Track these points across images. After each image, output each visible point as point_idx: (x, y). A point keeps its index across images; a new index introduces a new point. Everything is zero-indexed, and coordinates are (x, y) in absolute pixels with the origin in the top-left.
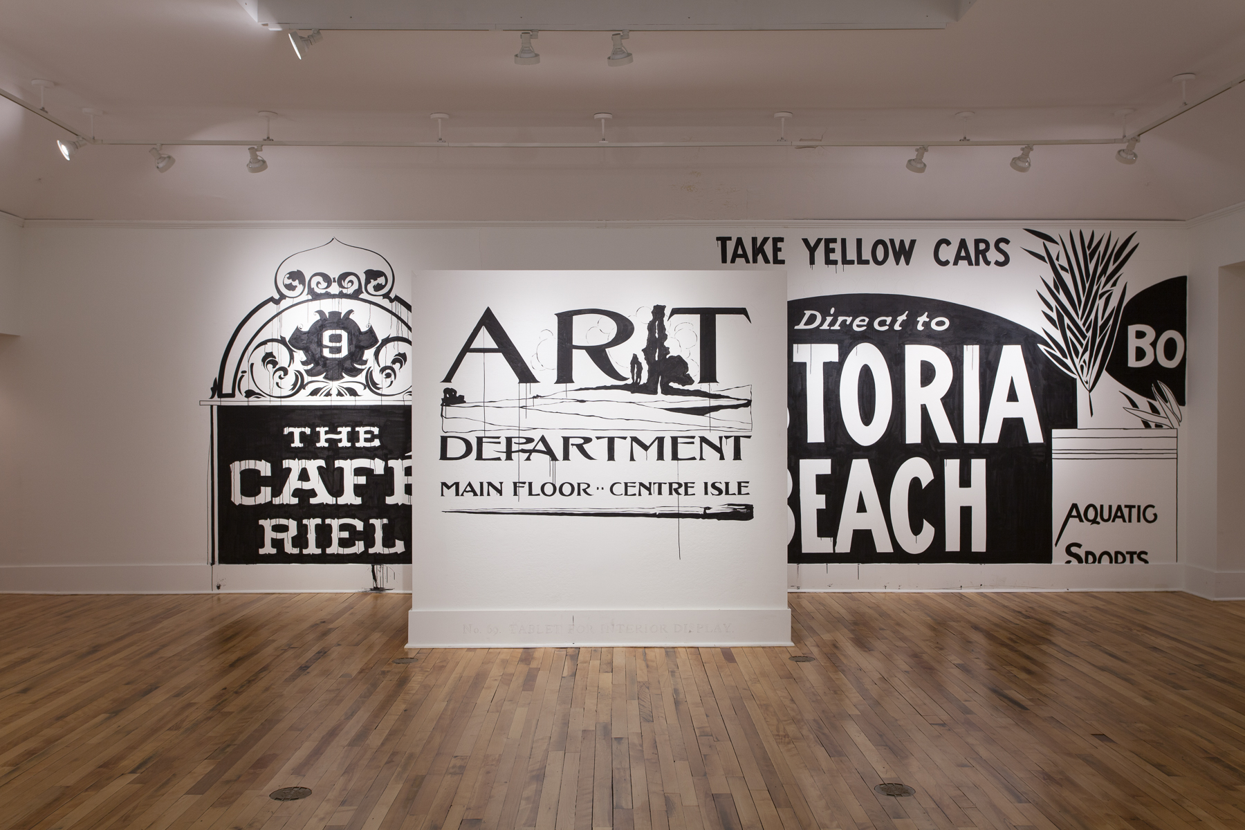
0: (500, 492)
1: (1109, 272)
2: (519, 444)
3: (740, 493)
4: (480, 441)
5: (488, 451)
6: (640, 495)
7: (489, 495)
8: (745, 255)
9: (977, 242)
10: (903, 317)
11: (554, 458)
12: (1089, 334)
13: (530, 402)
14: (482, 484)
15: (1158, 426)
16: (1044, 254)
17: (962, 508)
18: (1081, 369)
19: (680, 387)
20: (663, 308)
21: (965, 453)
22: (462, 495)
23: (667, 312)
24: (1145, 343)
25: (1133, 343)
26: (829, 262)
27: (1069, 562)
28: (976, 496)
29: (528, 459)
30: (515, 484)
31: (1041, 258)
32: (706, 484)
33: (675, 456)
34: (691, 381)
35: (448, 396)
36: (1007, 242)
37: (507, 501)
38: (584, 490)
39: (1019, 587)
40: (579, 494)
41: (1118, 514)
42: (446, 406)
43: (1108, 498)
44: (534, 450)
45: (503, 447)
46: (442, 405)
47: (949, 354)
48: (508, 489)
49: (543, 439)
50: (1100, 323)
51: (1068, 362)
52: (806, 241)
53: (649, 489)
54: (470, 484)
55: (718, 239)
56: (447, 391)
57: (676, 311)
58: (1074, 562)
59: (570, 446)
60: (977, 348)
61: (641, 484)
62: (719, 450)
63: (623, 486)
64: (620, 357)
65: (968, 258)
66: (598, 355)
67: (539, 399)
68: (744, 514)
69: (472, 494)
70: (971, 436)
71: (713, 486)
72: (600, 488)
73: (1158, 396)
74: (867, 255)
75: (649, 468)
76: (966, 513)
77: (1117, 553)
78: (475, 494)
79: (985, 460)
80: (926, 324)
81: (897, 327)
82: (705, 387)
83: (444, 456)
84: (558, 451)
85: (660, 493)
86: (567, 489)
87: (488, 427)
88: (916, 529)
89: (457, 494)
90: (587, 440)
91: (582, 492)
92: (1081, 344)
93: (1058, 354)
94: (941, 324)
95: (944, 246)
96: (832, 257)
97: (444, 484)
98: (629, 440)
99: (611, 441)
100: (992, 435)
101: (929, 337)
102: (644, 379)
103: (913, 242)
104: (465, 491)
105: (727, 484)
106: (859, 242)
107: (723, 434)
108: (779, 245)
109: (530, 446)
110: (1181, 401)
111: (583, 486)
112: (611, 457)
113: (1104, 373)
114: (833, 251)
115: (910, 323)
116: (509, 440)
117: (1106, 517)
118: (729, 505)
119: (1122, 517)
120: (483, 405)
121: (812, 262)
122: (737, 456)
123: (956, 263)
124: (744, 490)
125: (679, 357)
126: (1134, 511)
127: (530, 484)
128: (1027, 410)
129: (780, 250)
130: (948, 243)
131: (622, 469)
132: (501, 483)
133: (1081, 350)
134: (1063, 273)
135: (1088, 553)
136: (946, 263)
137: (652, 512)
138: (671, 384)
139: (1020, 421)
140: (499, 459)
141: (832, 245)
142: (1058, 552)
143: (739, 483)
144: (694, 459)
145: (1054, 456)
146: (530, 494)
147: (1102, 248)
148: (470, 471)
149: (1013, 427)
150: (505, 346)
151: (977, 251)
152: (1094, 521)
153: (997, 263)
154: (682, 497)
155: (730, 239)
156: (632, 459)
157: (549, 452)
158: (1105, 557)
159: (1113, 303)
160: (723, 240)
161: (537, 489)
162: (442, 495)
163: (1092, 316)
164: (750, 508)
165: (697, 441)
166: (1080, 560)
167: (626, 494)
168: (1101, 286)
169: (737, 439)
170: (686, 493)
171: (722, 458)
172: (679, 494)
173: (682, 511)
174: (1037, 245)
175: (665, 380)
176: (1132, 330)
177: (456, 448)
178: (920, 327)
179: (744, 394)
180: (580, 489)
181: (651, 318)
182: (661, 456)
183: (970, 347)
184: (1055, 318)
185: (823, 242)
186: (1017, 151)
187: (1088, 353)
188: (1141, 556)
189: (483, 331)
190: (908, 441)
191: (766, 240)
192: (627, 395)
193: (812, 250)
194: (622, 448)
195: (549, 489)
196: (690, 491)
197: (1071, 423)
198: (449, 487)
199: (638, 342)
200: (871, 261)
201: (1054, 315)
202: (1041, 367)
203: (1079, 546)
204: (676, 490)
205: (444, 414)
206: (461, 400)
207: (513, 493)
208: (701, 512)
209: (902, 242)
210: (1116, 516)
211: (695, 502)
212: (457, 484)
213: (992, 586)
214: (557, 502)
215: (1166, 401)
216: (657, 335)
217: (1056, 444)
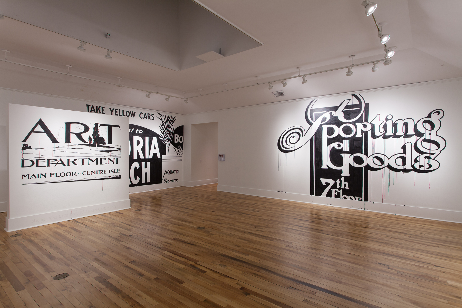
0: (45, 176)
1: (171, 123)
2: (52, 161)
3: (118, 172)
4: (37, 161)
5: (40, 164)
6: (91, 174)
7: (41, 177)
8: (94, 110)
9: (148, 114)
10: (133, 130)
11: (64, 165)
12: (168, 136)
13: (56, 149)
14: (38, 174)
15: (179, 154)
16: (161, 118)
17: (145, 173)
18: (167, 143)
19: (103, 145)
20: (98, 124)
21: (146, 160)
22: (31, 178)
23: (99, 125)
24: (177, 138)
25: (175, 138)
26: (116, 115)
27: (165, 183)
28: (148, 170)
29: (55, 166)
30: (51, 174)
31: (160, 119)
32: (109, 170)
33: (101, 164)
34: (105, 144)
35: (24, 146)
36: (154, 115)
37: (48, 179)
38: (74, 174)
39: (156, 189)
40: (73, 175)
41: (173, 172)
42: (24, 149)
43: (171, 169)
44: (58, 163)
45: (46, 162)
46: (22, 149)
47: (142, 139)
48: (48, 175)
49: (61, 160)
50: (170, 134)
51: (165, 141)
52: (110, 109)
53: (94, 173)
54: (34, 175)
55: (87, 105)
56: (24, 145)
57: (101, 125)
58: (166, 182)
59: (70, 162)
60: (148, 137)
61: (92, 171)
62: (113, 161)
63: (86, 172)
64: (85, 136)
65: (146, 117)
66: (79, 135)
67: (59, 148)
68: (119, 177)
69: (35, 178)
70: (147, 157)
71: (111, 171)
72: (79, 173)
73: (179, 149)
74: (125, 114)
75: (94, 167)
76: (146, 174)
77: (173, 180)
78: (36, 178)
79: (149, 162)
80: (138, 132)
81: (132, 132)
82: (109, 145)
83: (23, 166)
84: (66, 163)
85: (97, 173)
86: (69, 174)
87: (40, 156)
88: (136, 178)
89: (28, 178)
90: (75, 160)
91: (74, 175)
92: (167, 138)
93: (163, 139)
94: (141, 132)
95: (141, 114)
96: (117, 113)
97: (23, 175)
98: (88, 159)
99: (83, 160)
100: (151, 157)
101: (138, 135)
102: (92, 142)
103: (135, 112)
104: (32, 177)
105: (115, 170)
106: (123, 111)
107: (114, 157)
108: (103, 109)
109: (56, 162)
110: (183, 150)
111: (74, 173)
112: (83, 164)
113: (171, 143)
114: (117, 112)
115: (134, 131)
116: (48, 160)
117: (171, 173)
118: (115, 175)
119: (174, 173)
120: (39, 149)
121: (112, 114)
122: (117, 163)
123: (144, 118)
124: (119, 171)
125: (102, 137)
126: (176, 171)
127: (56, 173)
128: (157, 151)
129: (104, 110)
130: (142, 114)
131: (86, 167)
132: (46, 174)
133: (167, 139)
134: (164, 123)
135: (168, 180)
136: (142, 118)
137: (95, 179)
138: (100, 144)
139: (156, 153)
140: (45, 166)
141: (117, 111)
142: (163, 181)
143: (118, 170)
144: (106, 164)
145: (162, 161)
146: (56, 176)
147: (170, 118)
148: (34, 170)
149: (155, 155)
150: (47, 131)
151: (148, 116)
152: (169, 174)
153: (152, 119)
154: (103, 174)
155: (90, 105)
156: (89, 164)
157: (63, 163)
158: (171, 181)
159: (172, 130)
160: (88, 106)
161: (58, 175)
162: (22, 179)
163: (169, 132)
164: (120, 176)
165: (107, 159)
166: (167, 182)
167: (87, 174)
168: (170, 126)
169: (117, 159)
170: (104, 173)
171: (113, 163)
172: (102, 173)
173: (103, 178)
174: (159, 116)
175: (98, 143)
176: (175, 135)
177: (27, 163)
178: (137, 132)
179: (119, 147)
180: (73, 174)
181: (94, 126)
182: (97, 164)
183: (147, 137)
184: (162, 132)
185: (114, 110)
186: (167, 97)
187: (168, 140)
188: (176, 180)
189: (39, 126)
190: (134, 158)
191: (100, 107)
192: (87, 147)
193: (112, 111)
194: (86, 162)
195: (63, 175)
196: (105, 172)
197: (165, 154)
198: (25, 176)
199: (91, 132)
200: (126, 116)
201: (162, 131)
202: (160, 142)
203: (166, 179)
204: (102, 172)
205: (23, 152)
206: (30, 148)
207: (50, 177)
208: (108, 178)
209: (133, 112)
210: (173, 173)
211: (107, 175)
212: (28, 175)
213: (151, 190)
214: (66, 178)
215: (180, 149)
216: (96, 131)
217: (163, 158)
